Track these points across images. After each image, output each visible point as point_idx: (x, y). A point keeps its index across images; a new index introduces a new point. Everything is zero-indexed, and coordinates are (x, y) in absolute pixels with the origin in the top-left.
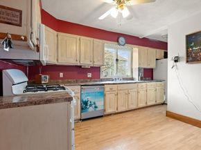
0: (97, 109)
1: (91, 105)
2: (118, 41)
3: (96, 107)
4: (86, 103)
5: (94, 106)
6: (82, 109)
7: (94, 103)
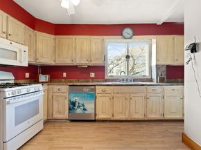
0: (86, 112)
1: (79, 107)
2: (122, 35)
3: (85, 109)
4: (73, 104)
5: (82, 108)
6: (70, 109)
7: (83, 105)
